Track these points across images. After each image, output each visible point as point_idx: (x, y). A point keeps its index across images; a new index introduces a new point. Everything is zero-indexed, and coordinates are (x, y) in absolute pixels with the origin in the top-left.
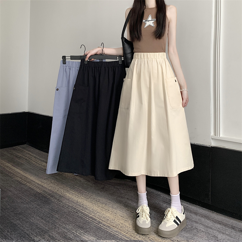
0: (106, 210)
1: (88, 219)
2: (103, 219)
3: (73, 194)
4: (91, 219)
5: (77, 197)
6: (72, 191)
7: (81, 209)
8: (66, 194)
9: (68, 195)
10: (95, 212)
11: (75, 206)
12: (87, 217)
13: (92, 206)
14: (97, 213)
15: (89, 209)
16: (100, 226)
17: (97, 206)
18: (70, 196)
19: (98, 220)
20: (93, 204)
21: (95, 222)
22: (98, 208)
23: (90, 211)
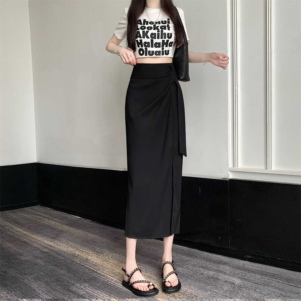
1: (95, 275)
2: (112, 275)
3: (83, 252)
4: (99, 276)
6: (82, 250)
7: (89, 266)
8: (76, 252)
10: (105, 269)
13: (102, 262)
14: (107, 270)
15: (98, 266)
16: (108, 281)
17: (107, 262)
18: (79, 253)
19: (106, 275)
21: (102, 278)
23: (99, 267)
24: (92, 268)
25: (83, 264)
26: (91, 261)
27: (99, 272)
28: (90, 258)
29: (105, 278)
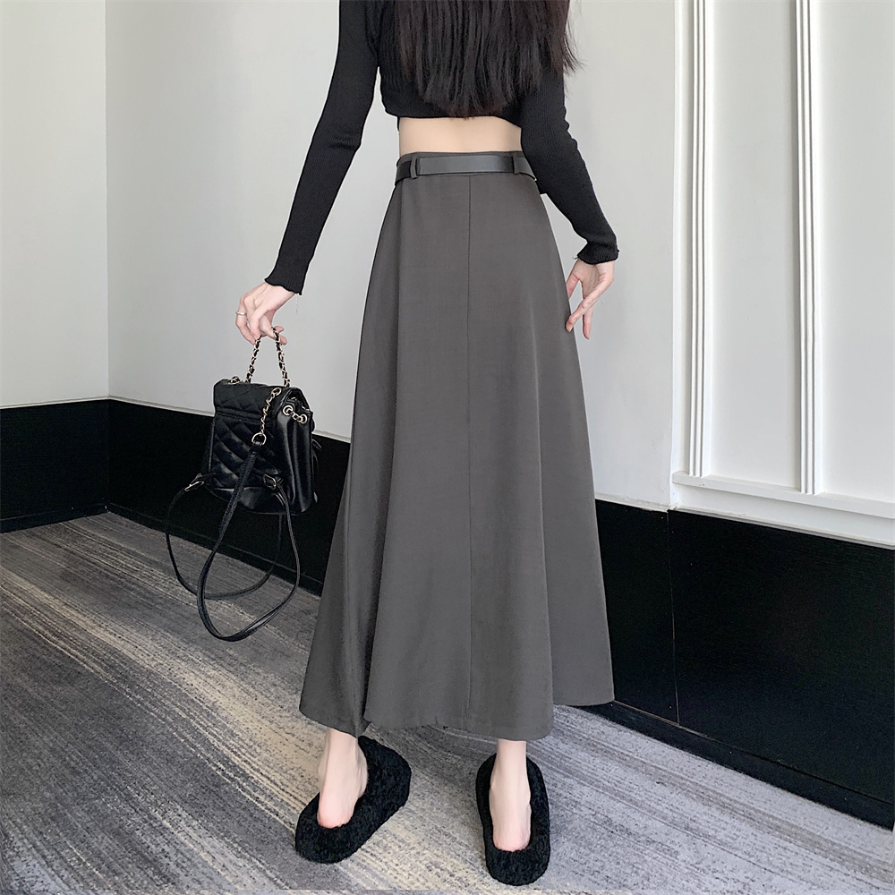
0: (299, 743)
1: (219, 773)
2: (276, 777)
3: (209, 677)
4: (232, 775)
5: (218, 688)
6: (208, 669)
7: (213, 734)
8: (186, 676)
9: (190, 679)
10: (258, 749)
11: (198, 723)
12: (221, 766)
13: (256, 724)
14: (265, 755)
15: (241, 735)
16: (257, 799)
17: (273, 726)
18: (195, 683)
19: (256, 776)
20: (263, 721)
21: (241, 786)
22: (273, 735)
23: (240, 742)
24: (219, 740)
25: (194, 724)
26: (224, 715)
27: (236, 760)
28: (222, 701)
29: (249, 788)
